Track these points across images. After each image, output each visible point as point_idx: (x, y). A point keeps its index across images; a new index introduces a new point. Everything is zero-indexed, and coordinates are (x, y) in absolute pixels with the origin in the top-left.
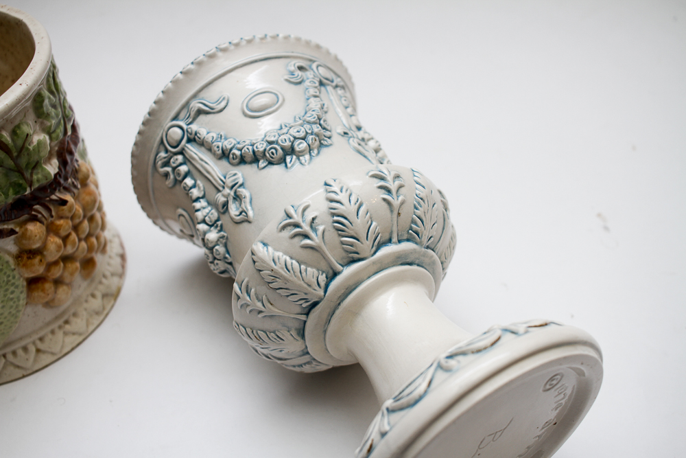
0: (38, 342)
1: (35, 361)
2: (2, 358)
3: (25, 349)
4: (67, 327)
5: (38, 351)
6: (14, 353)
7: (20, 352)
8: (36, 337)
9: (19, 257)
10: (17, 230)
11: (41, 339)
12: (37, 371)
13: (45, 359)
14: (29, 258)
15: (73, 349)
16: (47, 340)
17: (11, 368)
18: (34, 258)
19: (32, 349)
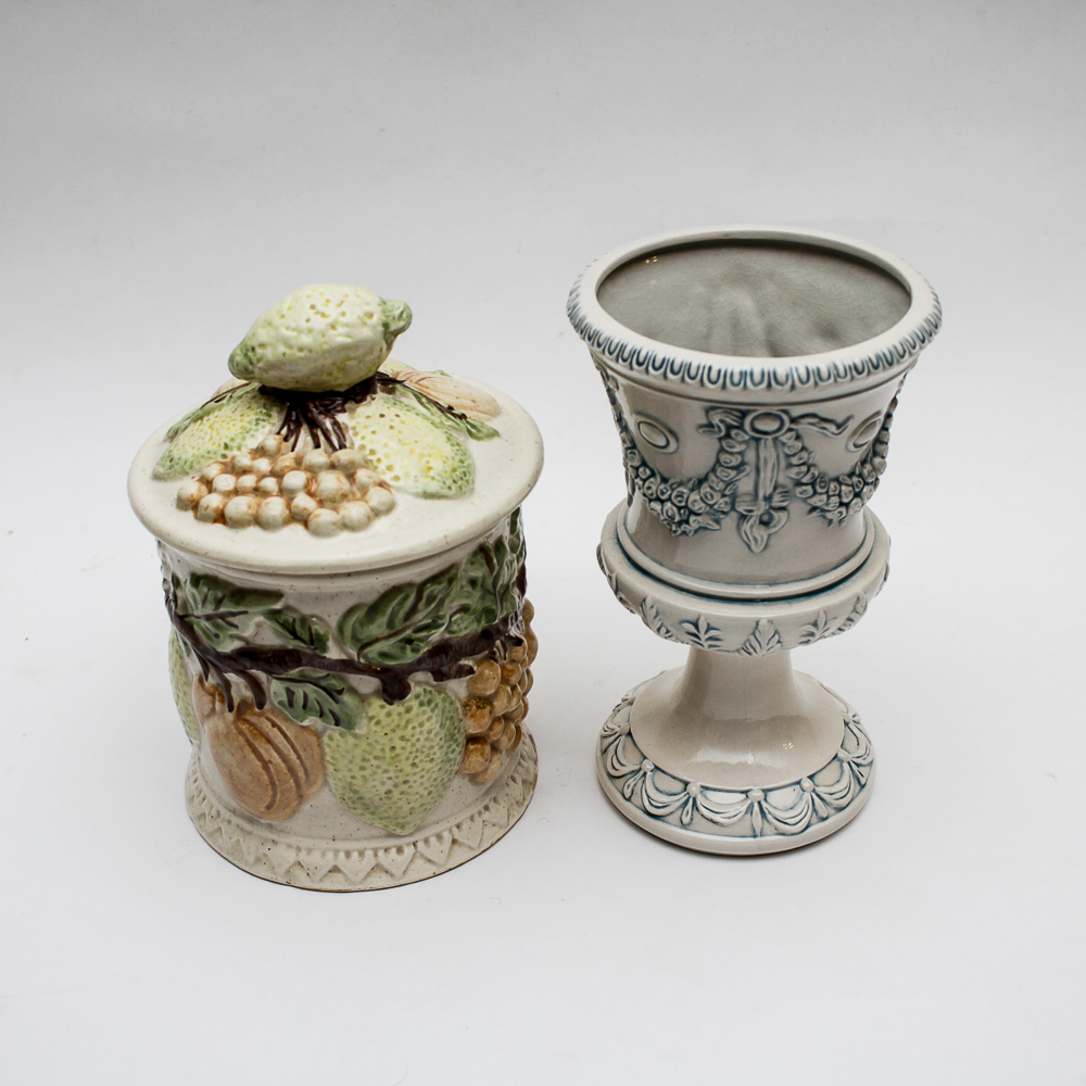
0: (455, 829)
1: (449, 855)
2: (412, 847)
3: (439, 837)
4: (486, 816)
5: (454, 841)
6: (426, 841)
7: (433, 840)
8: (454, 822)
9: (467, 705)
10: (475, 668)
11: (458, 826)
12: (450, 870)
13: (460, 854)
14: (478, 707)
15: (492, 845)
16: (464, 827)
17: (419, 862)
18: (484, 708)
19: (447, 837)
